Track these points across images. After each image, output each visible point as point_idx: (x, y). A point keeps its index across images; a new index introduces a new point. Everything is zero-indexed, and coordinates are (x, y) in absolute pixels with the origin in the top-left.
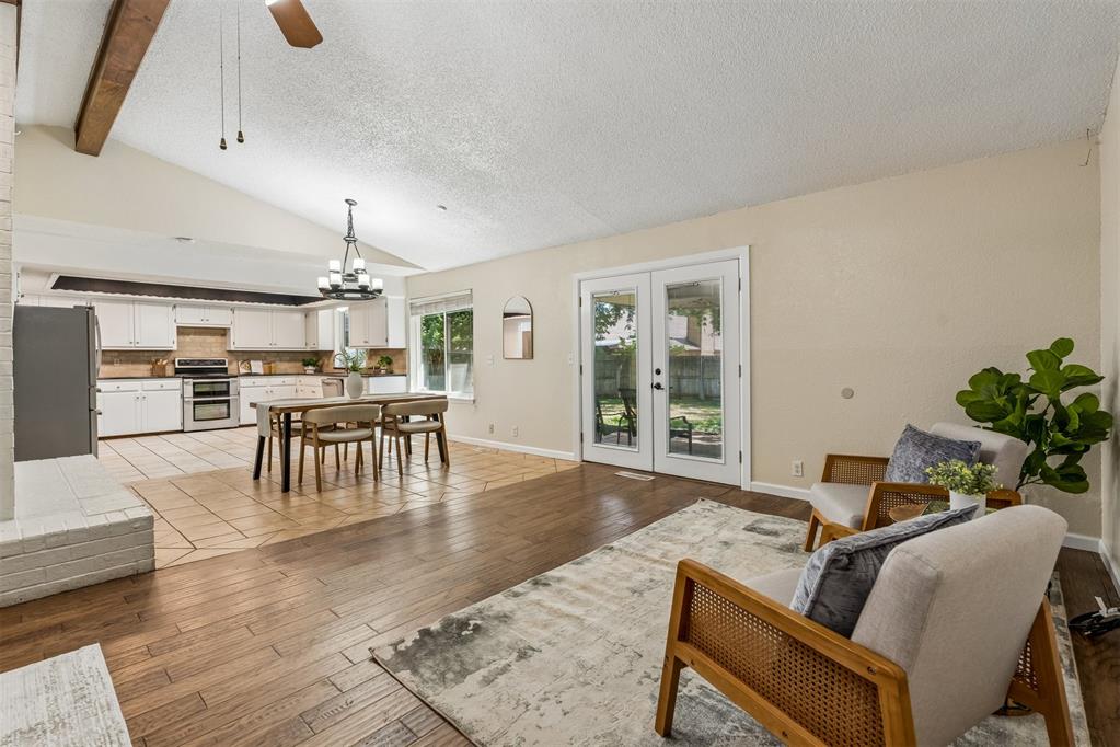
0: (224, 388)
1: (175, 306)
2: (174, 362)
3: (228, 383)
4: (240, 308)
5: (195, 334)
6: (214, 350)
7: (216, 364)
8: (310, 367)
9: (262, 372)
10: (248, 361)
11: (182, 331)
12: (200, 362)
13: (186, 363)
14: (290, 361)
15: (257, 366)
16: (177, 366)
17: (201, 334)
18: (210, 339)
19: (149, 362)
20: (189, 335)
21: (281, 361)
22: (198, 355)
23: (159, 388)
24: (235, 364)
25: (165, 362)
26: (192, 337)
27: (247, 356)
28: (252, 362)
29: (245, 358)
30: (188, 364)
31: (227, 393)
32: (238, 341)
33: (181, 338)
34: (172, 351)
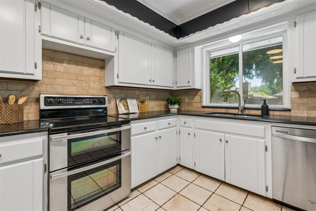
1: (39, 5)
2: (38, 100)
5: (70, 62)
6: (92, 85)
8: (174, 107)
10: (125, 98)
15: (133, 106)
16: (43, 107)
18: (87, 71)
20: (61, 62)
21: (150, 99)
22: (72, 91)
24: (113, 102)
25: (21, 101)
26: (65, 65)
28: (129, 101)
29: (122, 95)
30: (59, 103)
33: (51, 66)
34: (35, 81)
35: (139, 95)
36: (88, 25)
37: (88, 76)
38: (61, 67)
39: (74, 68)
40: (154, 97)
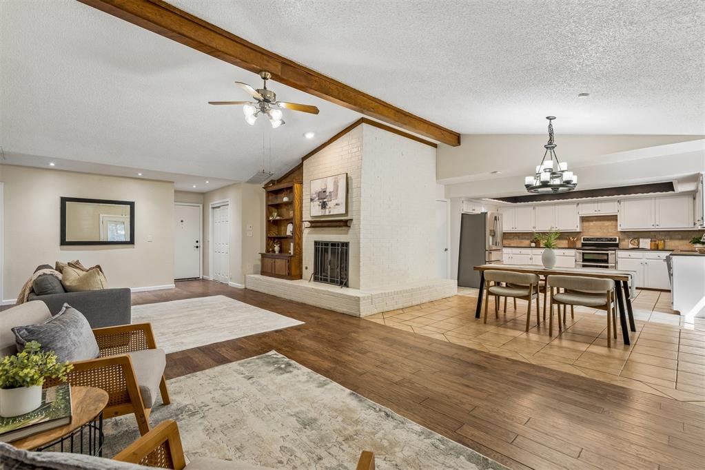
0: (606, 257)
1: (578, 204)
2: (581, 240)
3: (607, 254)
4: (625, 200)
5: (596, 220)
6: (610, 230)
7: (608, 241)
8: (698, 245)
9: (649, 248)
10: (638, 239)
11: (584, 219)
12: (598, 239)
13: (588, 240)
14: (682, 239)
15: (645, 243)
16: (582, 242)
17: (600, 220)
18: (607, 223)
19: (567, 239)
20: (592, 221)
21: (671, 239)
23: (562, 254)
25: (575, 239)
27: (637, 235)
28: (641, 240)
29: (636, 236)
30: (590, 240)
31: (607, 261)
32: (625, 224)
33: (586, 224)
34: (580, 232)
35: (655, 236)
36: (599, 204)
37: (608, 226)
38: (592, 224)
39: (599, 223)
40: (680, 237)
